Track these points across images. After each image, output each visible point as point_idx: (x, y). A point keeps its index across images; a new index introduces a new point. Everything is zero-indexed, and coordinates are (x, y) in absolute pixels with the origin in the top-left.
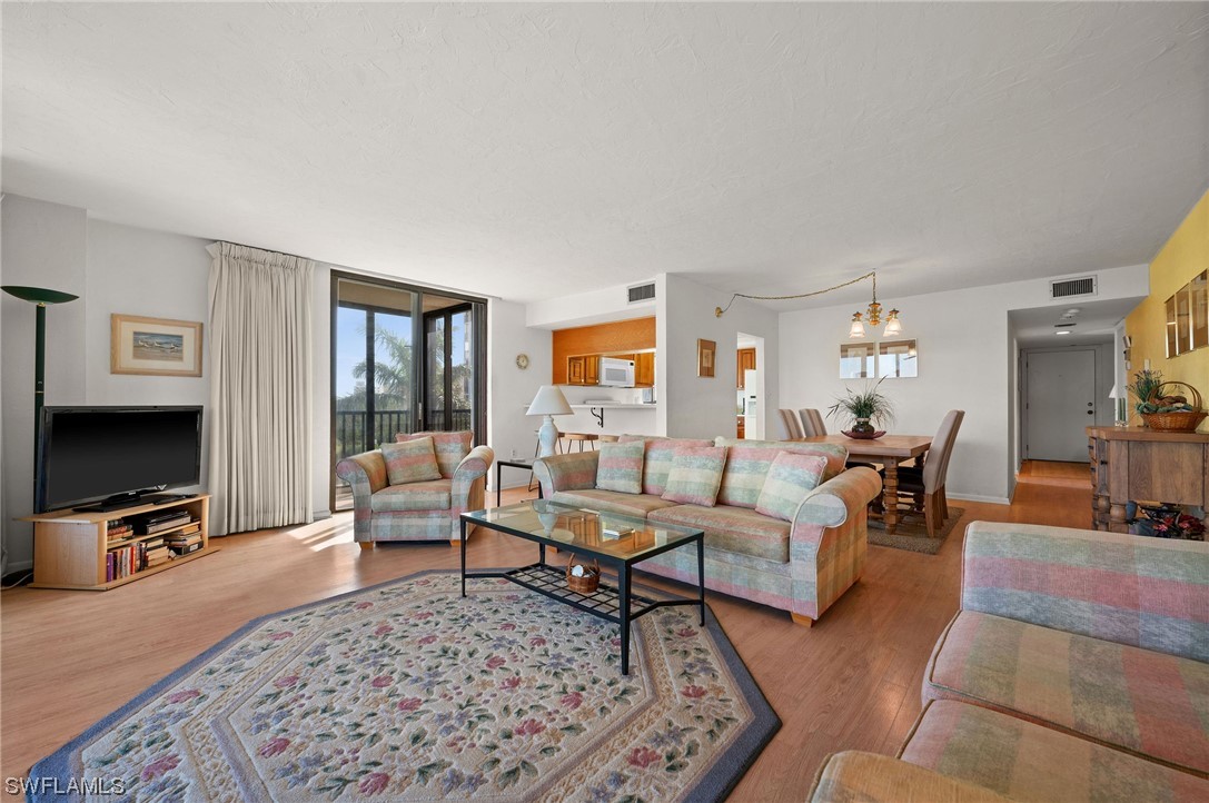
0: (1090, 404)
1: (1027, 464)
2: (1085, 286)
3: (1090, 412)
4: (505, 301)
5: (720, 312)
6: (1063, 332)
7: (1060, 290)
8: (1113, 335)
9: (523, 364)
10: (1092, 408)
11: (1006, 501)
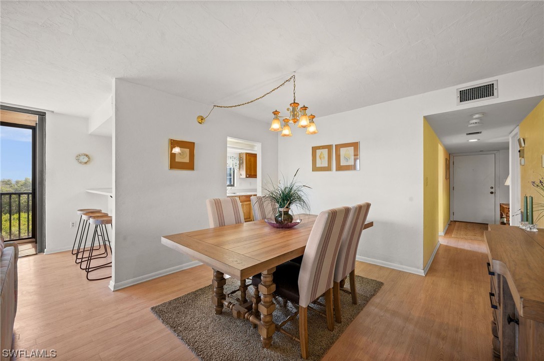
0: (492, 188)
1: (453, 225)
2: (487, 91)
3: (492, 193)
4: (56, 113)
5: (201, 120)
6: (473, 140)
7: (465, 95)
8: (508, 143)
9: (86, 159)
10: (493, 190)
11: (422, 273)
